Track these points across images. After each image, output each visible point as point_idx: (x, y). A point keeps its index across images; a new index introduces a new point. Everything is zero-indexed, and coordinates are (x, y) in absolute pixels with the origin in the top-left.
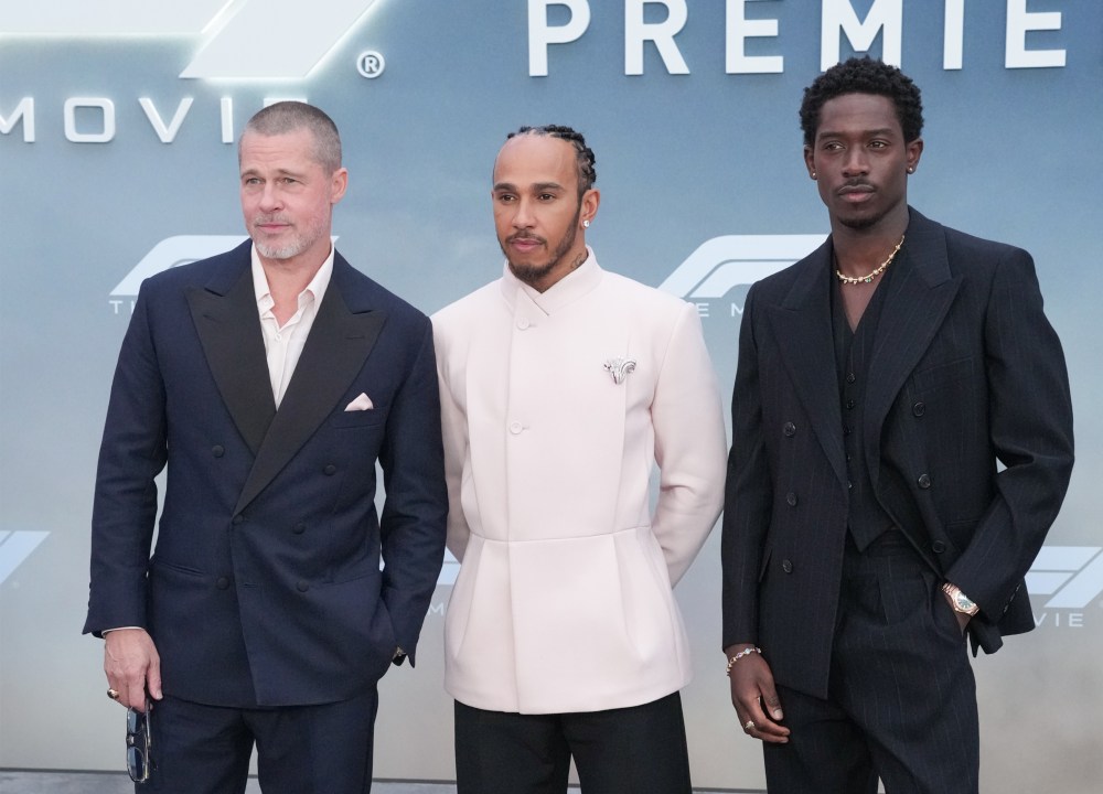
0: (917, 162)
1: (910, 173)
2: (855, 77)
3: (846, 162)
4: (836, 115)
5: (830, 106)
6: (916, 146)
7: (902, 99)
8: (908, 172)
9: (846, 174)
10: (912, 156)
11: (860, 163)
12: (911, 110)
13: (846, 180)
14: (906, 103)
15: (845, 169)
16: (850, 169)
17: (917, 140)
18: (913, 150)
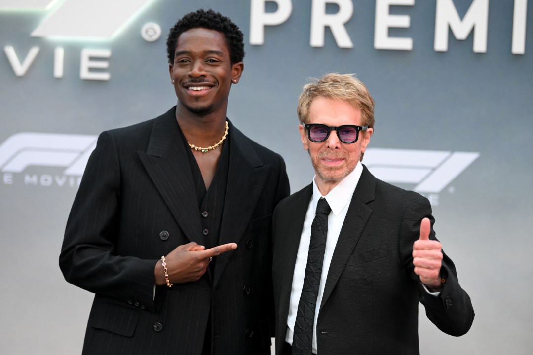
0: (239, 77)
1: (235, 83)
2: (200, 18)
3: (192, 70)
4: (187, 41)
5: (184, 35)
6: (239, 67)
7: (230, 34)
8: (232, 82)
9: (190, 76)
10: (235, 72)
11: (200, 70)
12: (235, 42)
13: (190, 80)
14: (232, 38)
15: (190, 73)
16: (193, 74)
17: (240, 63)
18: (237, 69)
